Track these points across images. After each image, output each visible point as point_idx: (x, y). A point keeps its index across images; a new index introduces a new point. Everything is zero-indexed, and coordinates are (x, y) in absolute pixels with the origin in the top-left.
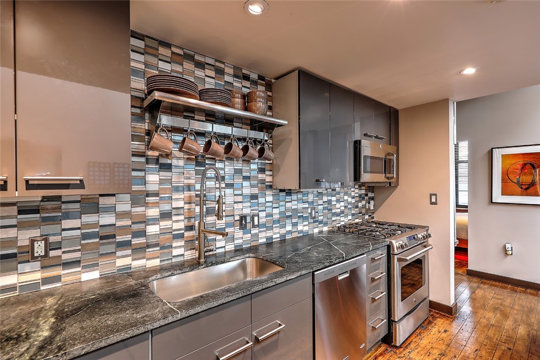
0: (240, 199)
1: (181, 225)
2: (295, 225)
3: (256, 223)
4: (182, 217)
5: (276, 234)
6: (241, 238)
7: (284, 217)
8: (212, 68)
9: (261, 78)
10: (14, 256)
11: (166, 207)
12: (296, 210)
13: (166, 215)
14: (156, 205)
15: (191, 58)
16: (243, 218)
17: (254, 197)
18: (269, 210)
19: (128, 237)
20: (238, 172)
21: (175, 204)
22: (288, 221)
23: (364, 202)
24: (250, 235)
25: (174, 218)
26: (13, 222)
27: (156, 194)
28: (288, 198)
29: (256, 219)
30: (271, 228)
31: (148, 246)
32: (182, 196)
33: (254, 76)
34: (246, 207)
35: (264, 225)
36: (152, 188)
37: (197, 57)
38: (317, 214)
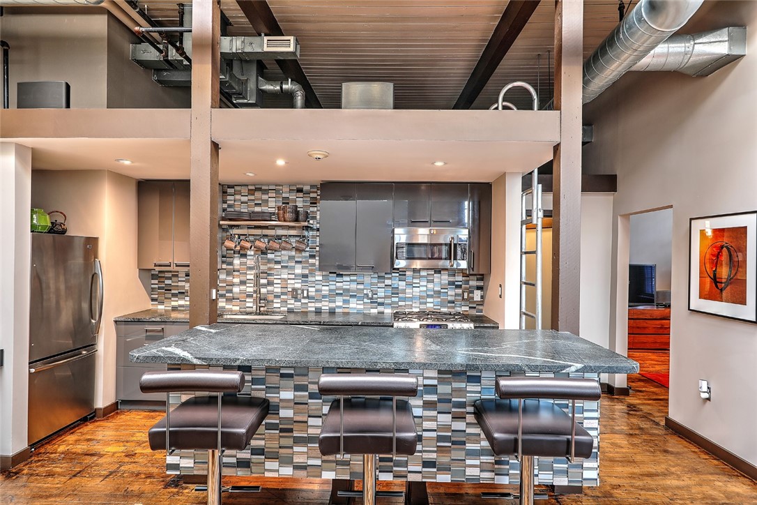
0: (293, 276)
1: (251, 290)
2: (345, 302)
3: (305, 295)
4: (252, 285)
5: (325, 306)
6: (292, 304)
7: (333, 295)
8: (274, 191)
9: (312, 186)
10: (183, 293)
11: (243, 278)
12: (348, 290)
13: (243, 283)
14: (238, 276)
15: (260, 189)
16: (294, 290)
17: (305, 276)
18: (319, 287)
19: (224, 292)
20: (291, 258)
21: (249, 277)
22: (338, 298)
23: (459, 291)
24: (300, 303)
25: (248, 285)
26: (184, 279)
27: (239, 271)
28: (339, 279)
29: (305, 292)
30: (321, 301)
31: (234, 299)
32: (252, 273)
33: (306, 188)
34: (297, 283)
35: (313, 298)
36: (237, 267)
37: (264, 188)
38: (375, 296)
